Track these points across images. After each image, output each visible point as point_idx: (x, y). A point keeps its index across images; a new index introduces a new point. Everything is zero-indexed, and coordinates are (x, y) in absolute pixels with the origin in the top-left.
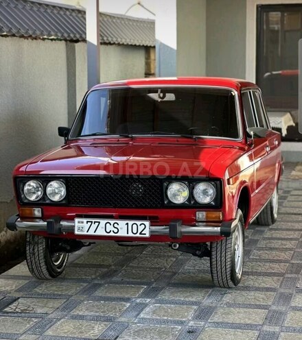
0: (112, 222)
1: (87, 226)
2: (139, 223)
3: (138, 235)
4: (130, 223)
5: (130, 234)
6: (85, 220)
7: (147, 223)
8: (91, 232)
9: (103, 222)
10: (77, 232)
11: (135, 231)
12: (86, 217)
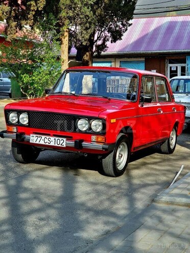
0: (48, 137)
1: (36, 138)
2: (61, 139)
3: (60, 145)
4: (57, 138)
5: (56, 145)
6: (35, 136)
7: (65, 139)
8: (37, 142)
9: (43, 137)
10: (31, 142)
11: (58, 143)
12: (36, 133)
